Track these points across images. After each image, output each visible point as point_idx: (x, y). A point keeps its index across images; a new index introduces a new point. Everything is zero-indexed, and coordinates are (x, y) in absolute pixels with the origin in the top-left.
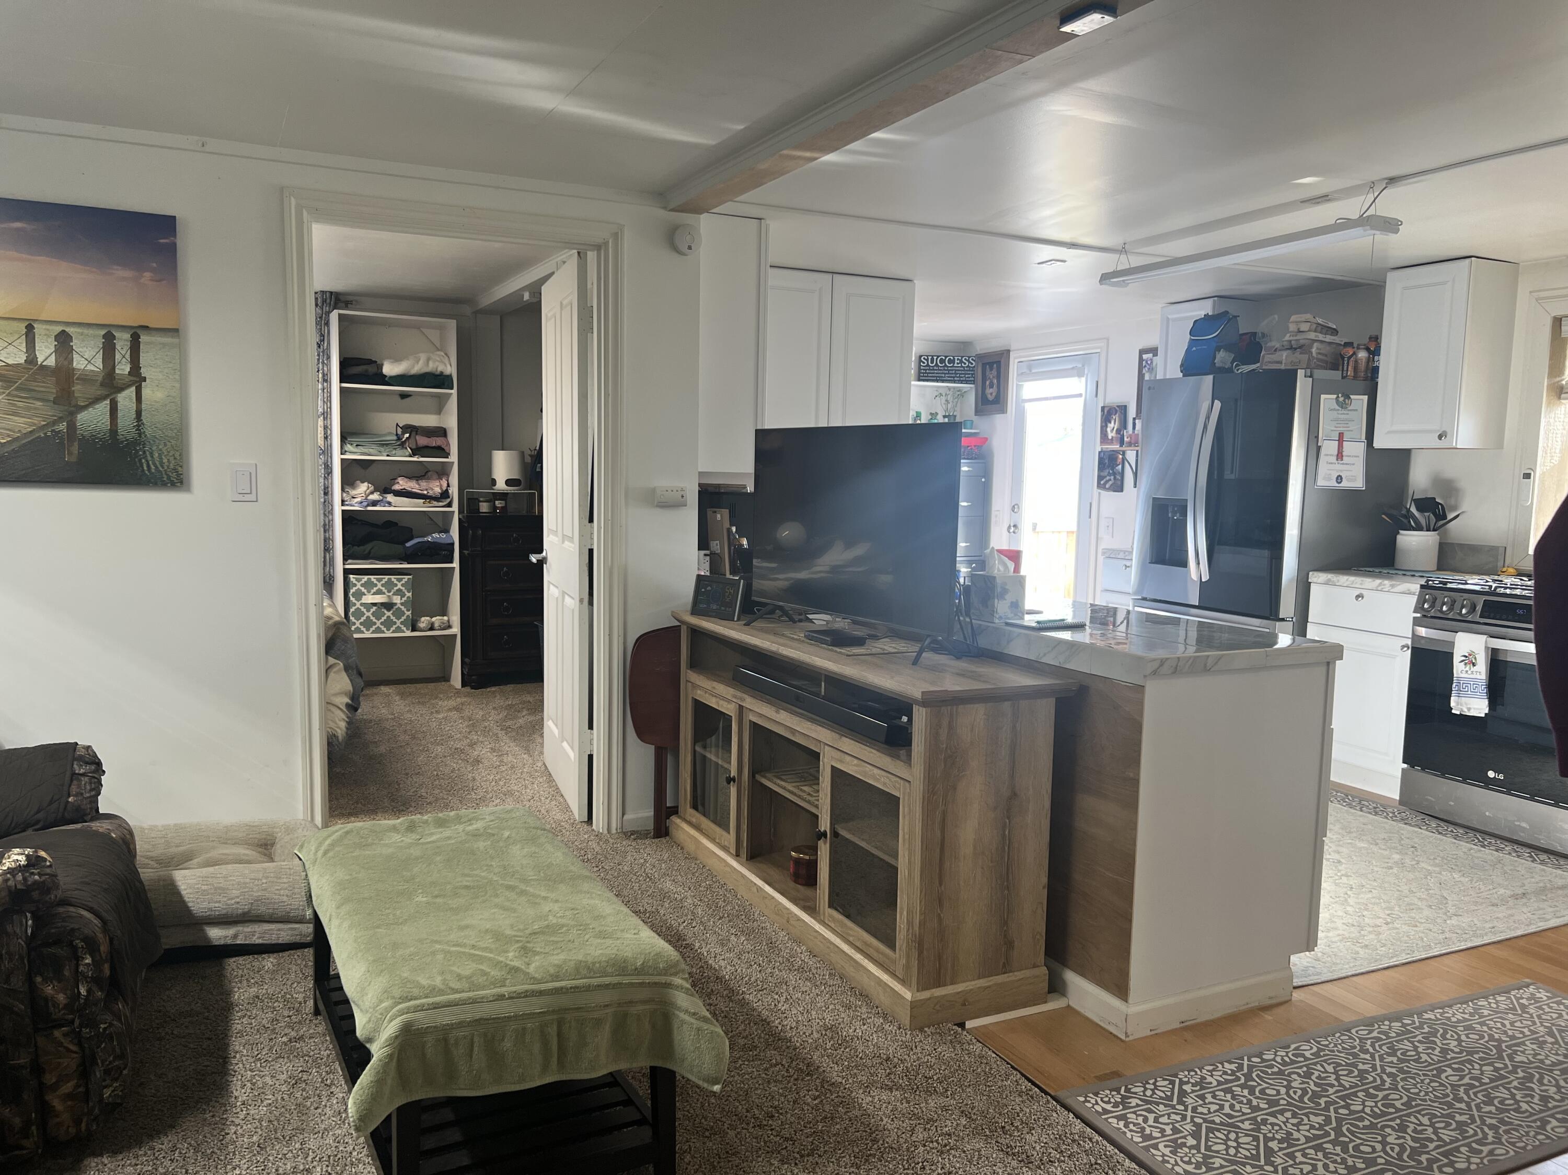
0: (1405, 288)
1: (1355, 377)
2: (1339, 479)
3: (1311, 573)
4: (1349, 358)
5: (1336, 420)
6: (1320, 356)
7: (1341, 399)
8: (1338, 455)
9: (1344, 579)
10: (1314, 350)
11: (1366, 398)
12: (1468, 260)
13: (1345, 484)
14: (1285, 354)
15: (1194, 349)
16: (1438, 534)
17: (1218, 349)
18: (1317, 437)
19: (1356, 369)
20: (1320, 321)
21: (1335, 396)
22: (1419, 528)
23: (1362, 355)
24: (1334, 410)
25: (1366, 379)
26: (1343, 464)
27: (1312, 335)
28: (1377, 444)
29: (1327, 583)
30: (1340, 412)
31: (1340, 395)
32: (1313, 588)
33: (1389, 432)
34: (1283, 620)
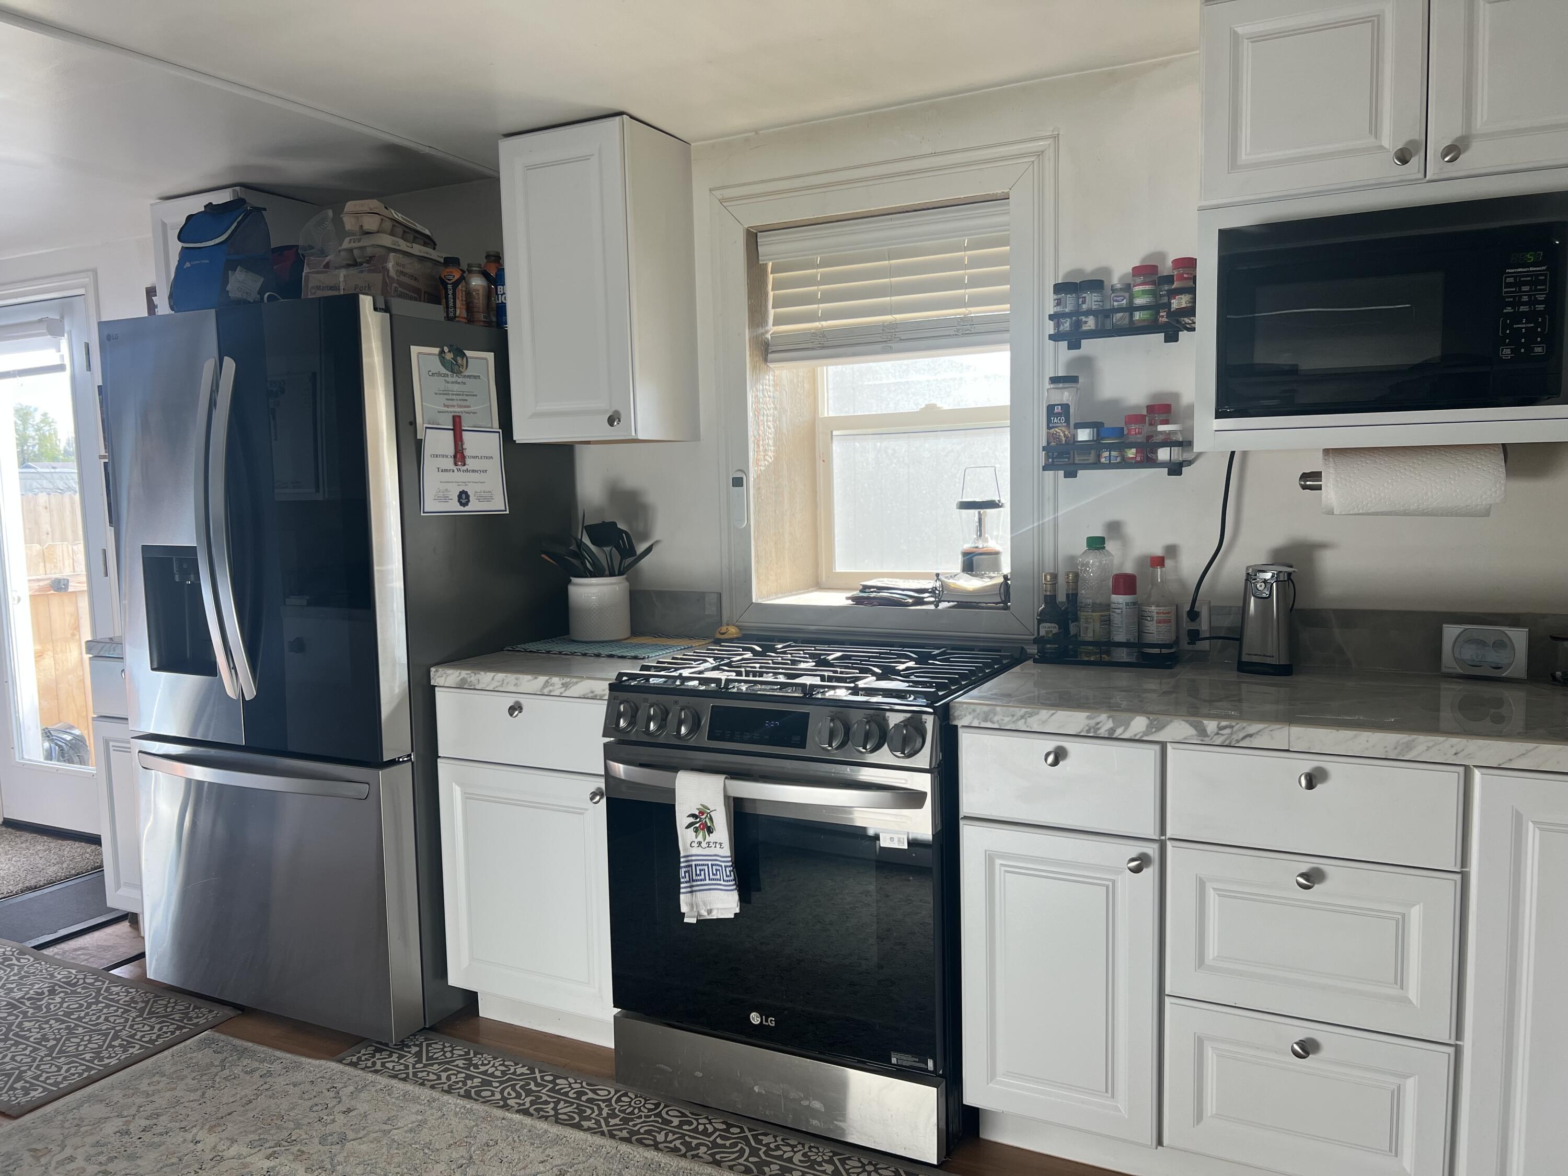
0: (529, 168)
1: (470, 320)
2: (463, 498)
3: (433, 669)
4: (456, 284)
5: (445, 393)
6: (403, 279)
7: (449, 356)
8: (455, 457)
9: (487, 678)
10: (390, 265)
11: (490, 356)
12: (618, 118)
13: (475, 506)
14: (342, 273)
15: (188, 265)
16: (627, 579)
17: (232, 266)
18: (413, 423)
19: (469, 307)
20: (399, 216)
21: (436, 350)
22: (597, 572)
23: (477, 282)
24: (439, 374)
25: (488, 324)
26: (467, 471)
27: (387, 240)
28: (521, 435)
29: (461, 686)
30: (448, 379)
31: (446, 349)
32: (440, 695)
33: (535, 415)
34: (393, 762)
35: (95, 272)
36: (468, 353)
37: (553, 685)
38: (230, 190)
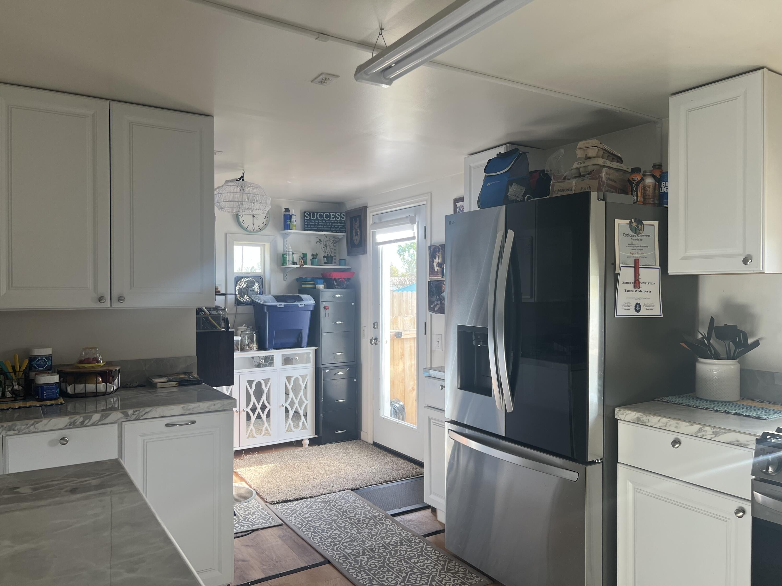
0: (690, 110)
1: (644, 203)
2: (638, 307)
3: (617, 409)
4: (638, 184)
5: (631, 246)
6: (610, 182)
7: (634, 224)
8: (635, 283)
9: (654, 420)
10: (603, 175)
11: (656, 223)
12: (760, 71)
13: (644, 312)
14: (574, 182)
15: (489, 184)
16: (738, 362)
17: (510, 183)
18: (614, 264)
19: (644, 196)
20: (606, 147)
21: (628, 221)
22: (717, 356)
23: (649, 181)
24: (628, 235)
25: (654, 204)
26: (640, 291)
27: (600, 161)
28: (672, 270)
29: (637, 422)
30: (634, 238)
31: (633, 220)
32: (622, 427)
33: (684, 258)
34: (593, 463)
35: (431, 193)
36: (645, 222)
37: (705, 431)
38: (505, 146)
